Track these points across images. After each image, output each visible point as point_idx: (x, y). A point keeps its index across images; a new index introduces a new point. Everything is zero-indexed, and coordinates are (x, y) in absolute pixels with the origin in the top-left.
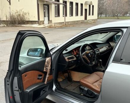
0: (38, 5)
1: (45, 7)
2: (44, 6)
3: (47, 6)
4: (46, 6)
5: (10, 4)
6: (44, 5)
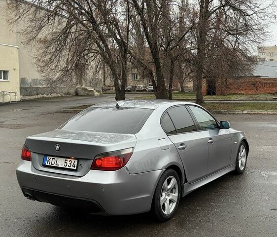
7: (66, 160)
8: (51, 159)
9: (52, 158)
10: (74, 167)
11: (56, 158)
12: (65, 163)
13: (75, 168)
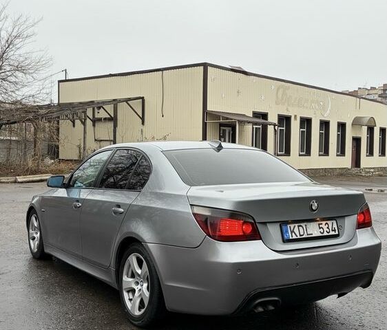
0: (205, 125)
1: (224, 131)
2: (222, 128)
3: (230, 129)
4: (228, 129)
5: (143, 123)
6: (221, 125)
7: (319, 224)
8: (296, 228)
9: (297, 225)
10: (335, 231)
11: (303, 225)
12: (320, 228)
13: (337, 233)
